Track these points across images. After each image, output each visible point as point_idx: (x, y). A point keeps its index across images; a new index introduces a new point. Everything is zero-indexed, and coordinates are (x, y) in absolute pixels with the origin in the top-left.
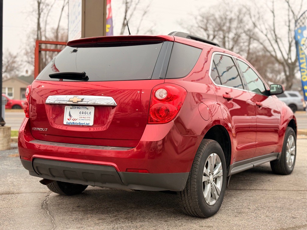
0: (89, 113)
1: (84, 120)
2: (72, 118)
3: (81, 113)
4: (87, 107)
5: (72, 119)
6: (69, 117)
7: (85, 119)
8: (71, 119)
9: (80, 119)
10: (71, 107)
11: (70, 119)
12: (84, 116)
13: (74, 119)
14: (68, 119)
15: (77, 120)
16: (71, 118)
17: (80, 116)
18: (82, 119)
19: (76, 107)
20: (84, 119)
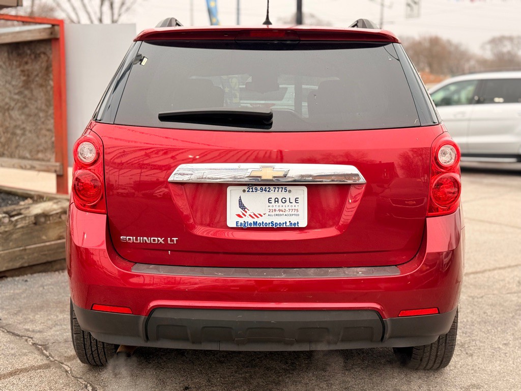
0: (293, 200)
1: (281, 215)
2: (249, 213)
3: (273, 201)
4: (288, 188)
5: (250, 215)
6: (240, 211)
7: (285, 213)
8: (245, 215)
9: (271, 213)
10: (245, 188)
11: (243, 214)
12: (281, 208)
13: (255, 215)
14: (239, 216)
15: (261, 216)
16: (246, 212)
17: (271, 208)
18: (277, 213)
19: (259, 188)
20: (281, 213)
